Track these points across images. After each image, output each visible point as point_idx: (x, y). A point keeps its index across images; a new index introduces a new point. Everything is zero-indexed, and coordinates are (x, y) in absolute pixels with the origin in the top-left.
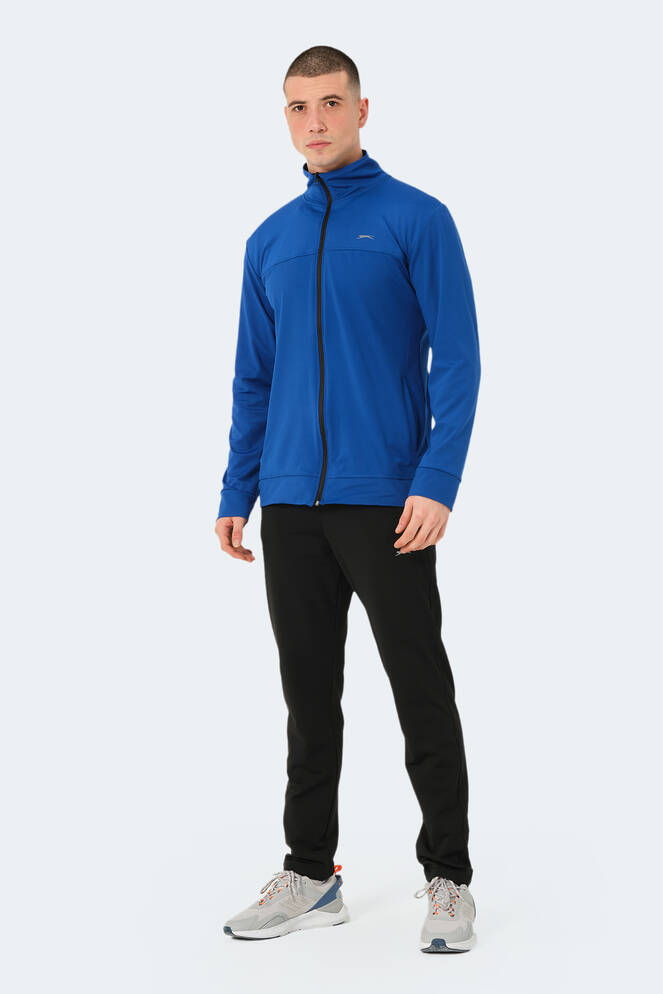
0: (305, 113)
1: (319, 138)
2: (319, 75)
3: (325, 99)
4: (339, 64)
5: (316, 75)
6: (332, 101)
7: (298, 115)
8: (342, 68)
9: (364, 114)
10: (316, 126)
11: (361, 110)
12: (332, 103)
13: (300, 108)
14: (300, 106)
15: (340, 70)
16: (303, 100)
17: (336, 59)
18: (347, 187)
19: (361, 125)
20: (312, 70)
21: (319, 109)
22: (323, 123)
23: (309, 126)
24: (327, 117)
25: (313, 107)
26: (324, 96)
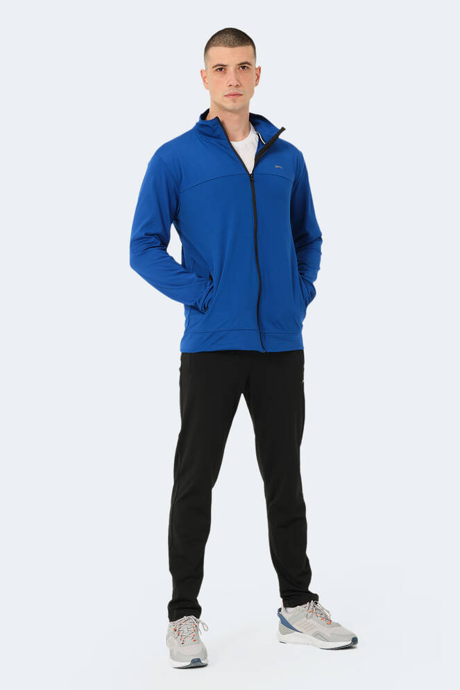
0: (225, 73)
1: (235, 91)
2: (236, 47)
3: (240, 64)
4: (247, 40)
5: (234, 47)
6: (244, 66)
7: (219, 73)
8: (249, 43)
9: (258, 77)
10: (234, 83)
11: (257, 74)
12: (244, 68)
13: (221, 69)
14: (221, 68)
15: (248, 45)
16: (225, 64)
19: (257, 85)
20: (231, 43)
21: (235, 70)
22: (238, 81)
23: (228, 82)
24: (241, 77)
25: (231, 69)
26: (238, 62)
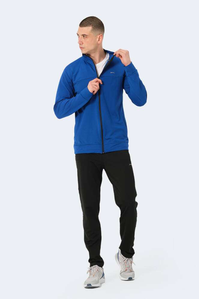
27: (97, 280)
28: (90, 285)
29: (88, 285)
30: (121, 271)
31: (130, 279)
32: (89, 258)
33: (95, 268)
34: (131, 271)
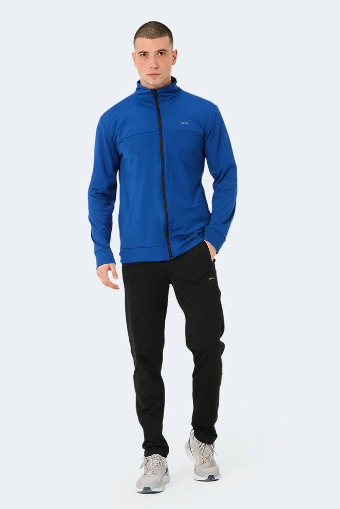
0: (148, 58)
1: (155, 71)
2: (156, 38)
3: (159, 51)
4: (165, 32)
5: (155, 38)
6: (161, 52)
7: (143, 58)
8: (166, 34)
9: (175, 58)
10: (153, 65)
11: (174, 56)
12: (161, 53)
13: (144, 55)
14: (145, 54)
15: (165, 36)
16: (146, 51)
17: (163, 30)
18: (168, 96)
19: (173, 64)
20: (152, 36)
21: (155, 56)
22: (157, 64)
23: (149, 65)
24: (159, 60)
25: (151, 55)
26: (157, 49)
27: (159, 481)
28: (149, 488)
29: (145, 489)
30: (196, 465)
31: (211, 478)
32: (143, 440)
33: (155, 459)
34: (212, 464)
